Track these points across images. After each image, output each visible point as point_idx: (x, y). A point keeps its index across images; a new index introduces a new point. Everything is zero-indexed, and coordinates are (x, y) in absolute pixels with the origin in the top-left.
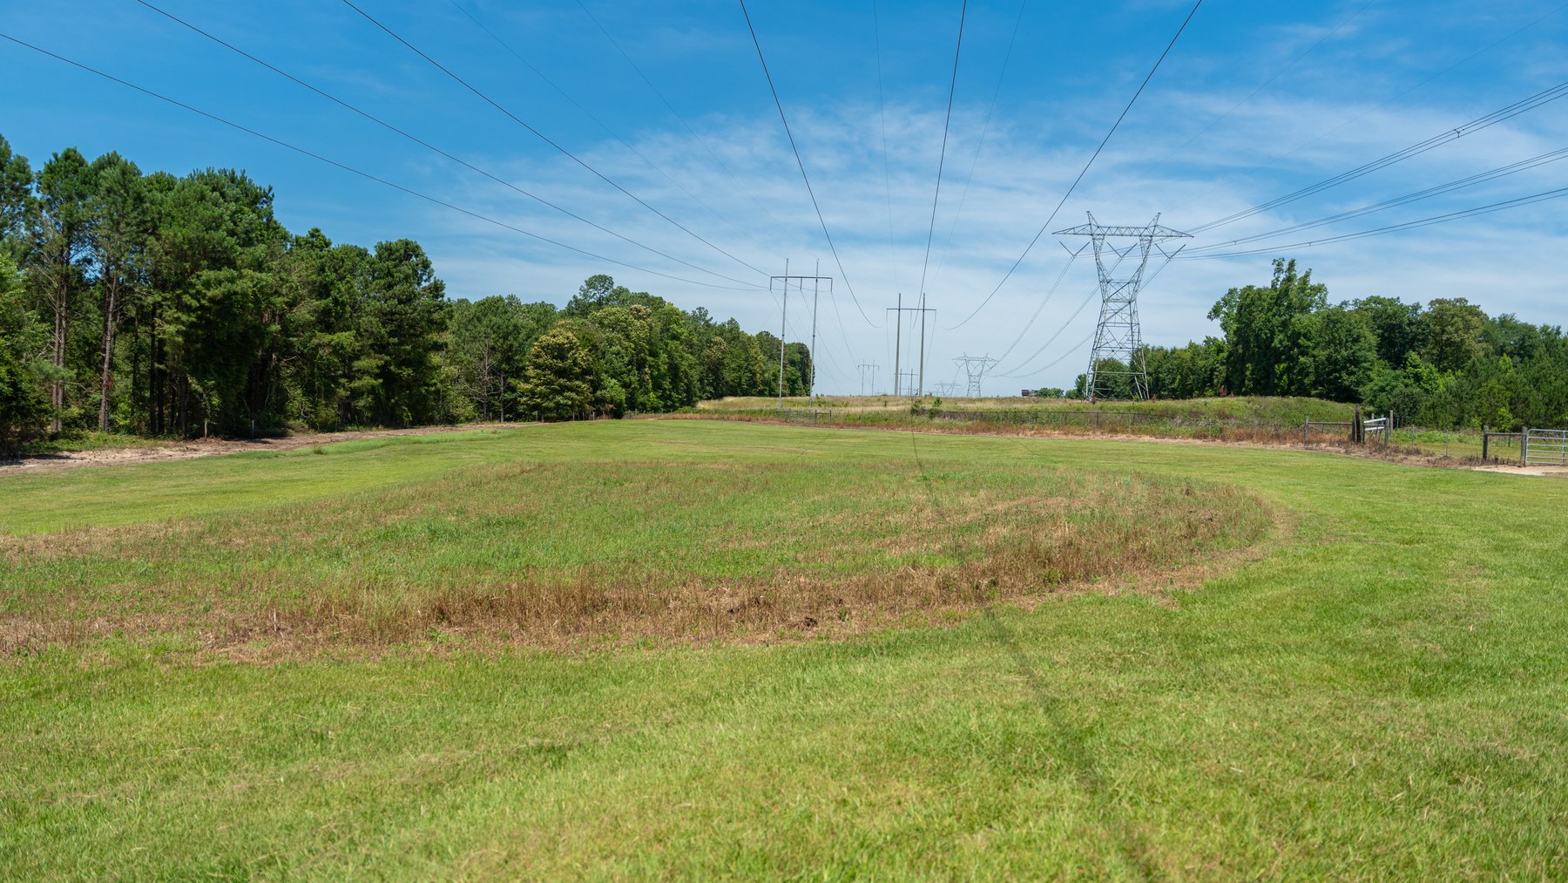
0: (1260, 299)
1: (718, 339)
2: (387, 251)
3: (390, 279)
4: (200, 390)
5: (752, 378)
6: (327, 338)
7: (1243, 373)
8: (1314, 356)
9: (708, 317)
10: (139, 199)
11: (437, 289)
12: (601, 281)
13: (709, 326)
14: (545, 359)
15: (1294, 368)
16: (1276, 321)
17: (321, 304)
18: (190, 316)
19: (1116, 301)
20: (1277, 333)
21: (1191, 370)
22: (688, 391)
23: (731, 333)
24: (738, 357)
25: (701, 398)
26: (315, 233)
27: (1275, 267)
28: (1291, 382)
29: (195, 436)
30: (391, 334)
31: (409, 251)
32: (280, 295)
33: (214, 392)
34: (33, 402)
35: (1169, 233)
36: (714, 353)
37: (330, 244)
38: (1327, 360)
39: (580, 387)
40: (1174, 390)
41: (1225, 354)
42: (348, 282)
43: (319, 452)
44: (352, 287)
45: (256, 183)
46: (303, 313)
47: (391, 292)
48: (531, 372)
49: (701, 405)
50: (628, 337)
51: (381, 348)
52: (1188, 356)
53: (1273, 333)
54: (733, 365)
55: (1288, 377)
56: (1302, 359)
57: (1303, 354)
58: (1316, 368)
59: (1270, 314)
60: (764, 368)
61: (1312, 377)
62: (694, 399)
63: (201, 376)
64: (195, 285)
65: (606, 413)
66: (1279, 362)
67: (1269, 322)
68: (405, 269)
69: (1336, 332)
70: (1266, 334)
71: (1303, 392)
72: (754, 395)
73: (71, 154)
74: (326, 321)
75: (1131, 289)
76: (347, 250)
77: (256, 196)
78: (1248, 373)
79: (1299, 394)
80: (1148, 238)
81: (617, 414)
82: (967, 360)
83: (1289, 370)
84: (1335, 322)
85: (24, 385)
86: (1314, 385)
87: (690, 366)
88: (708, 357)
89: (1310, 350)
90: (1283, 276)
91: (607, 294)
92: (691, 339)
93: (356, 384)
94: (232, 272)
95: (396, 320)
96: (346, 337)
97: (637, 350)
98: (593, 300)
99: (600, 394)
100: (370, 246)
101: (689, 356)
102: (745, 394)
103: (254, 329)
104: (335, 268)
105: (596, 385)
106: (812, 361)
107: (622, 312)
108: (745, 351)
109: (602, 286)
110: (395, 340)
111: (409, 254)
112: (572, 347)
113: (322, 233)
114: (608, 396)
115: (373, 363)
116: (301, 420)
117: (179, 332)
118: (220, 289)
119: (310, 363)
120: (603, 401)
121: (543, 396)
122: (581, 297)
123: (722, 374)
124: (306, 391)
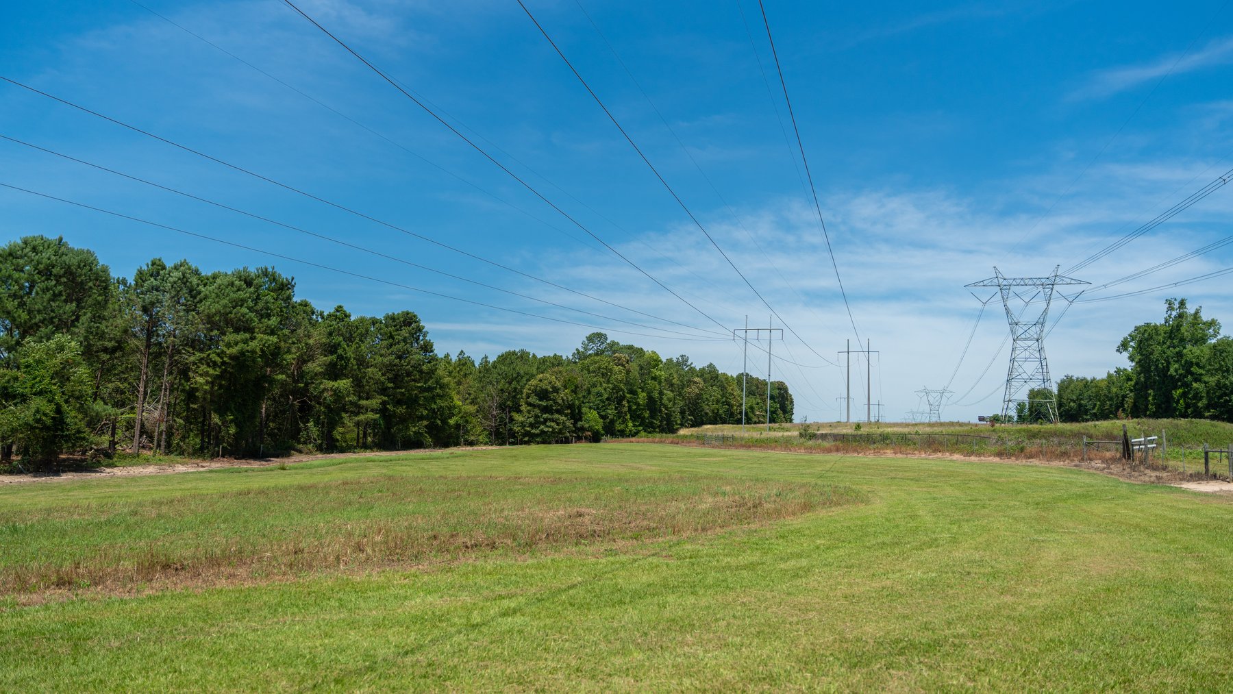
0: (1157, 334)
1: (697, 379)
2: (392, 319)
3: (391, 341)
4: (221, 423)
5: (728, 410)
6: (331, 384)
7: (1147, 398)
8: (1206, 383)
9: (689, 363)
11: (427, 348)
12: (600, 337)
13: (690, 369)
14: (533, 399)
15: (1189, 392)
16: (1171, 352)
17: (328, 359)
18: (215, 370)
19: (1025, 339)
20: (1172, 363)
21: (1107, 397)
22: (669, 421)
23: (711, 375)
25: (682, 425)
26: (339, 309)
27: (1167, 305)
28: (1187, 406)
29: (214, 456)
30: (390, 380)
31: (408, 320)
32: (291, 353)
33: (233, 424)
34: (73, 431)
35: (1069, 281)
36: (692, 390)
37: (350, 316)
38: (1216, 385)
39: (559, 419)
40: (1095, 414)
41: (1133, 383)
42: (357, 343)
44: (360, 347)
45: (284, 276)
46: (315, 366)
47: (391, 350)
48: (524, 408)
49: (683, 432)
50: (608, 381)
51: (383, 391)
52: (1103, 385)
53: (1169, 363)
54: (712, 400)
55: (1185, 401)
56: (1195, 385)
57: (1196, 380)
58: (1208, 392)
59: (1165, 346)
61: (1205, 401)
62: (676, 427)
63: (221, 412)
64: (220, 347)
65: (585, 439)
66: (1176, 388)
67: (1165, 353)
68: (405, 332)
69: (1223, 360)
70: (1162, 364)
71: (1198, 414)
73: (158, 262)
74: (333, 372)
75: (1038, 329)
76: (362, 320)
77: (283, 285)
78: (1150, 398)
79: (1195, 417)
80: (1049, 284)
81: (596, 438)
82: (927, 393)
83: (1184, 395)
84: (1222, 352)
85: (68, 420)
86: (1207, 407)
87: (670, 400)
88: (689, 393)
89: (1202, 377)
90: (1174, 313)
91: (603, 347)
92: (671, 380)
93: (361, 417)
94: (247, 335)
95: (394, 370)
96: (344, 384)
97: (616, 389)
98: (591, 352)
99: (580, 424)
100: (380, 316)
101: (669, 392)
102: (724, 422)
103: (265, 378)
104: (350, 333)
105: (576, 416)
106: (791, 396)
107: (604, 361)
108: (723, 388)
109: (599, 341)
110: (392, 385)
111: (408, 322)
112: (556, 390)
113: (345, 308)
114: (587, 426)
115: (375, 402)
116: (312, 445)
117: (207, 382)
118: (237, 348)
119: (319, 403)
120: (583, 429)
121: (531, 425)
122: (582, 350)
123: (701, 406)
124: (317, 423)
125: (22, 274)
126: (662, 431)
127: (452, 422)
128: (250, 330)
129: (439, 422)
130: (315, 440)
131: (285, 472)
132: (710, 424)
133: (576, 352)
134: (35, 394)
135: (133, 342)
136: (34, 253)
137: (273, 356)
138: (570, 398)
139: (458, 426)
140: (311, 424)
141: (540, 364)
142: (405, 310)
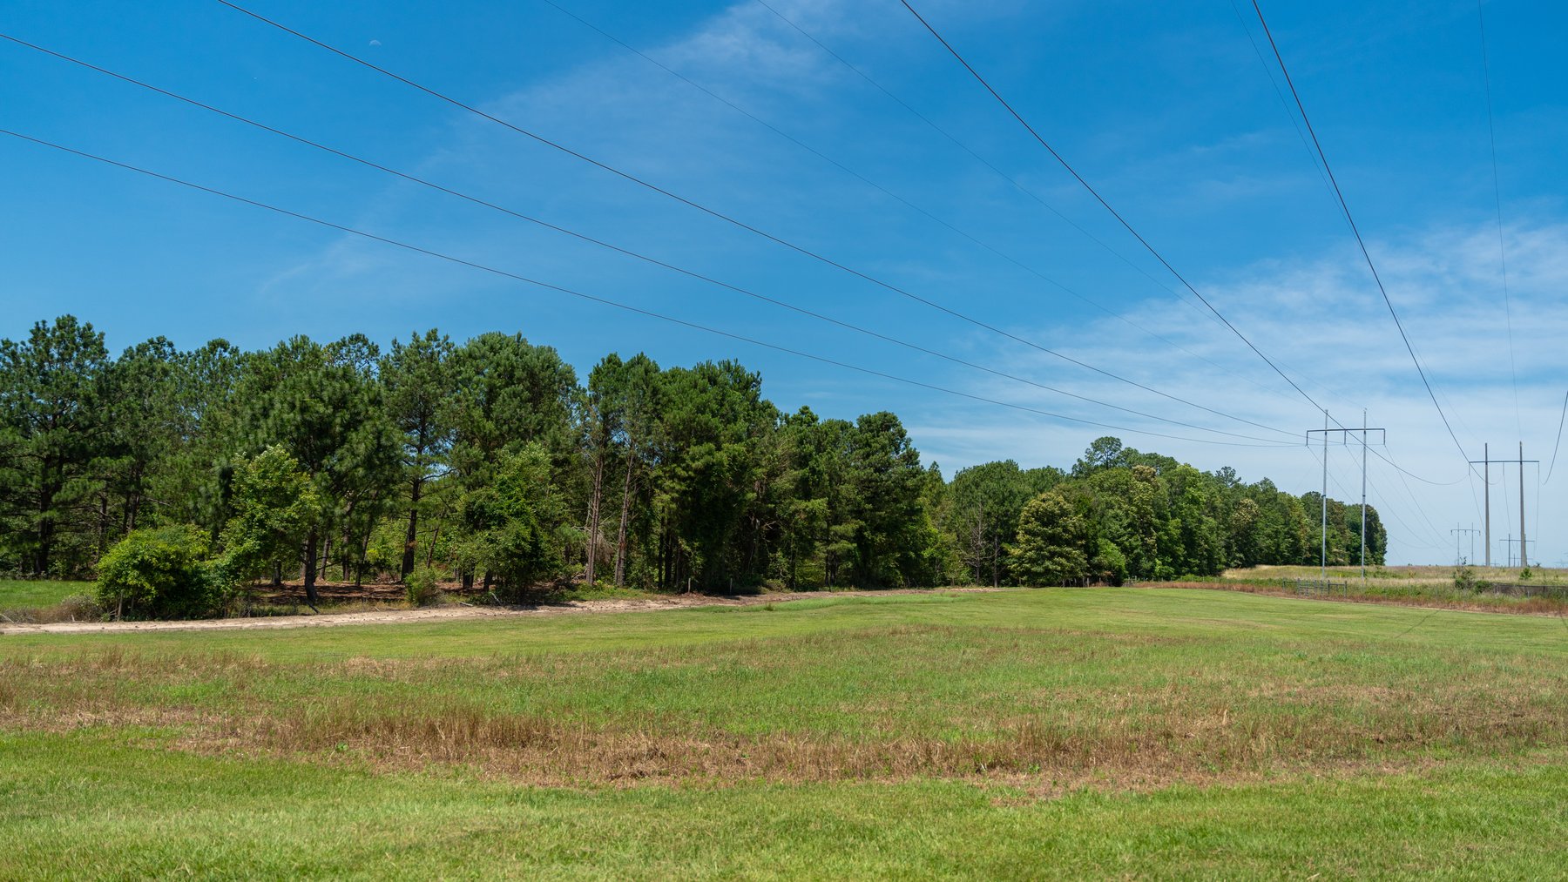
1: (1248, 501)
2: (867, 422)
3: (868, 449)
4: (689, 550)
5: (1293, 545)
6: (803, 504)
9: (1236, 478)
10: (655, 392)
11: (911, 458)
12: (1112, 443)
13: (1237, 486)
14: (1034, 525)
17: (798, 473)
18: (681, 485)
22: (1210, 558)
23: (1266, 495)
24: (1275, 522)
25: (1228, 566)
26: (805, 411)
29: (683, 591)
30: (868, 500)
31: (887, 423)
32: (761, 466)
33: (699, 552)
34: (548, 558)
36: (1242, 516)
37: (817, 419)
39: (1070, 553)
42: (829, 453)
43: (769, 609)
44: (832, 458)
45: (748, 371)
46: (784, 482)
47: (867, 461)
48: (1021, 537)
49: (1229, 574)
50: (1131, 502)
51: (858, 513)
54: (1268, 531)
60: (1311, 533)
62: (1219, 567)
63: (689, 538)
64: (685, 460)
65: (1103, 580)
68: (883, 439)
72: (1299, 564)
73: (613, 358)
74: (805, 490)
76: (831, 424)
77: (748, 382)
81: (1116, 581)
85: (543, 545)
87: (1211, 530)
88: (1237, 520)
91: (1115, 455)
92: (1214, 501)
93: (833, 547)
94: (712, 445)
95: (872, 487)
96: (818, 504)
97: (1142, 514)
98: (1099, 463)
99: (1096, 560)
100: (853, 419)
101: (1211, 519)
102: (1287, 562)
103: (734, 496)
104: (819, 440)
105: (1091, 551)
106: (1382, 525)
107: (1120, 473)
108: (1285, 514)
109: (1110, 448)
110: (871, 506)
111: (886, 426)
112: (1064, 513)
113: (811, 410)
114: (1105, 562)
115: (849, 527)
116: (780, 579)
117: (673, 499)
118: (702, 461)
119: (788, 528)
120: (1099, 567)
121: (1032, 561)
122: (1087, 460)
123: (1254, 540)
124: (787, 553)
125: (481, 377)
126: (1201, 573)
127: (926, 554)
128: (714, 439)
129: (912, 554)
130: (784, 574)
131: (771, 613)
132: (1267, 564)
133: (1077, 464)
134: (512, 515)
135: (585, 454)
136: (492, 353)
137: (741, 469)
138: (1084, 525)
139: (932, 560)
140: (779, 554)
141: (1038, 478)
142: (881, 411)
